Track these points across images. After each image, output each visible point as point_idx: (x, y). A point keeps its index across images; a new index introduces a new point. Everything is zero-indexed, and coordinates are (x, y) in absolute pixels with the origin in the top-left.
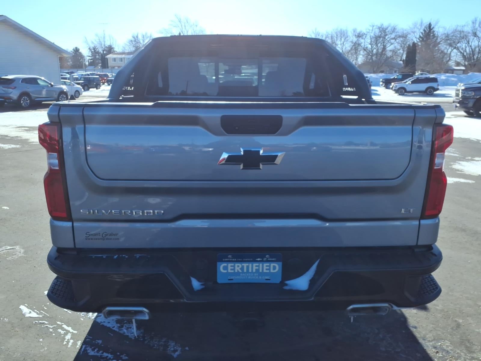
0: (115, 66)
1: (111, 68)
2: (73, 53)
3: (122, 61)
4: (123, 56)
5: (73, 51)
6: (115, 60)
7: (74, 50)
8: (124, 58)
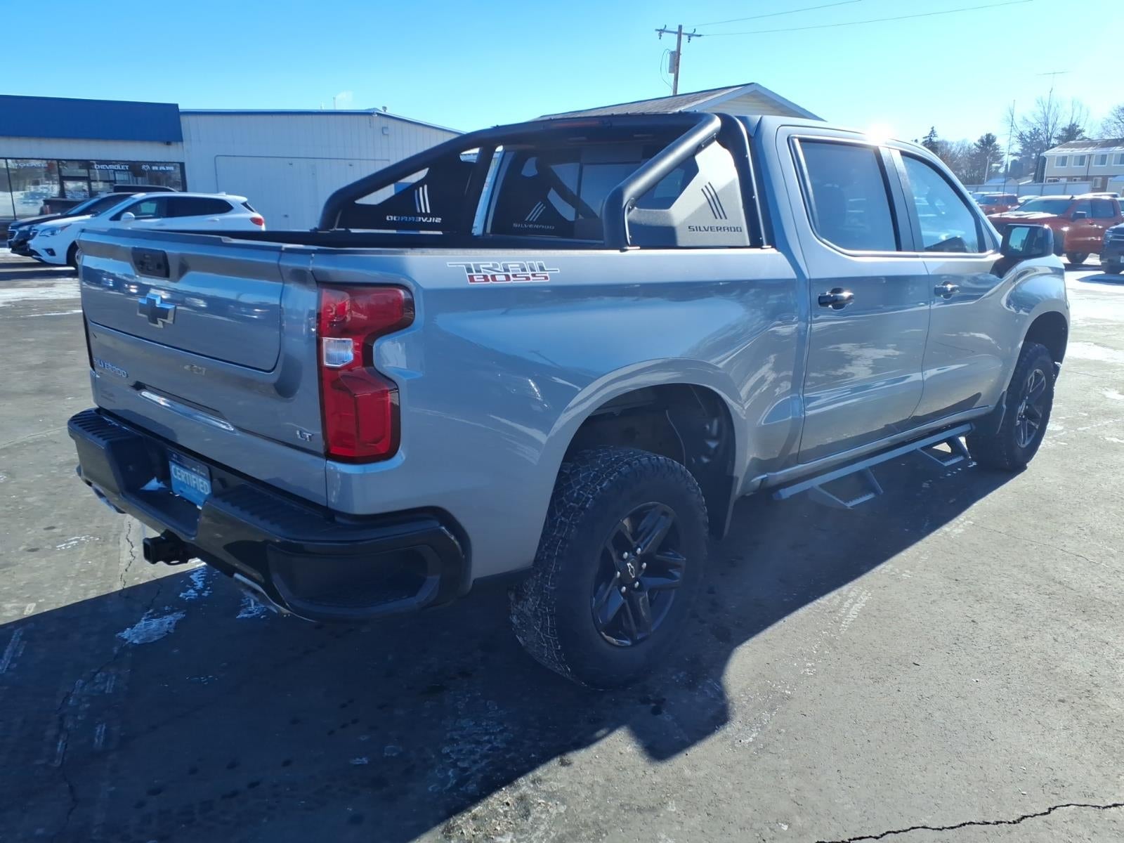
0: (1060, 177)
1: (1050, 181)
2: (979, 147)
3: (1082, 163)
4: (1090, 150)
5: (978, 143)
6: (1064, 160)
7: (982, 141)
8: (1090, 156)
